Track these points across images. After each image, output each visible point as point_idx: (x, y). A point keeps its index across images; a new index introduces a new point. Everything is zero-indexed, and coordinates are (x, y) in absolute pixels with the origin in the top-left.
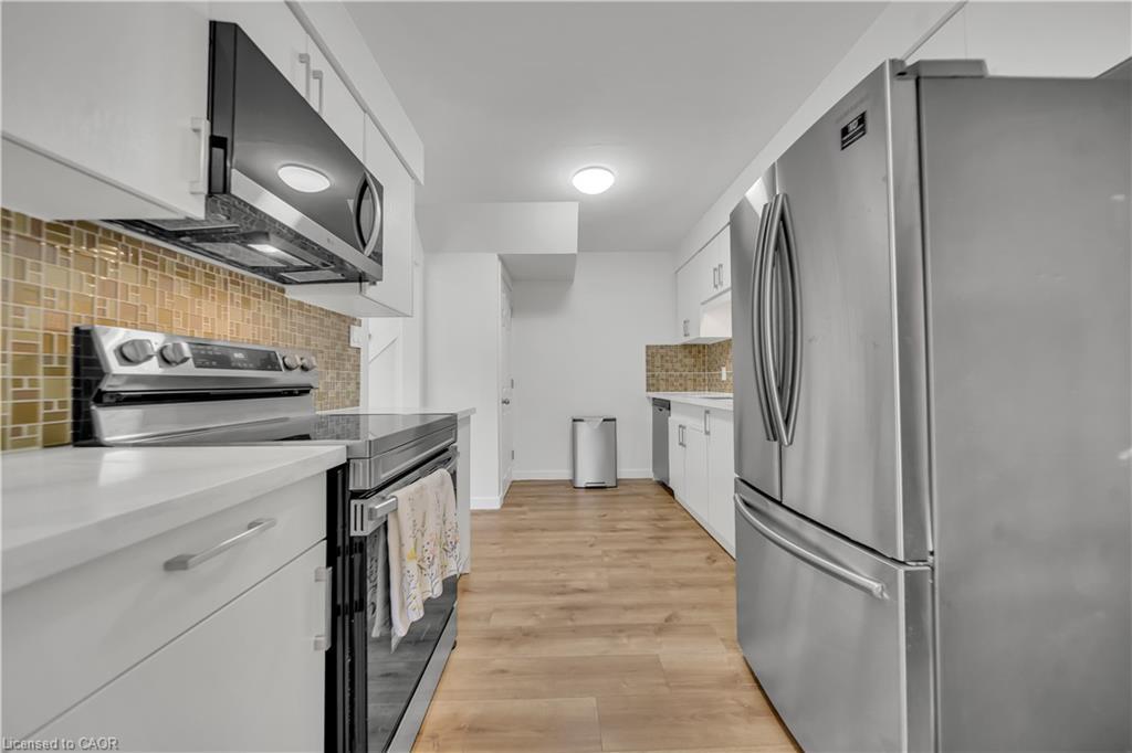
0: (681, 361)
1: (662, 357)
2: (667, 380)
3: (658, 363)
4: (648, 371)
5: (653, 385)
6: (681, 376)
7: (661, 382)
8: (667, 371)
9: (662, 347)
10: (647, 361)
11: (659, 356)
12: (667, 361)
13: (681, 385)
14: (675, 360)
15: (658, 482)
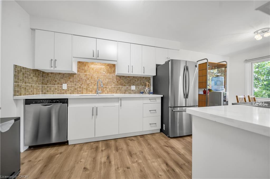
0: (32, 78)
1: (23, 74)
2: (25, 88)
3: (21, 78)
4: (15, 82)
5: (18, 91)
6: (32, 86)
7: (22, 90)
8: (26, 83)
9: (23, 68)
10: (15, 75)
11: (22, 73)
12: (26, 77)
13: (31, 91)
14: (29, 77)
15: (30, 147)
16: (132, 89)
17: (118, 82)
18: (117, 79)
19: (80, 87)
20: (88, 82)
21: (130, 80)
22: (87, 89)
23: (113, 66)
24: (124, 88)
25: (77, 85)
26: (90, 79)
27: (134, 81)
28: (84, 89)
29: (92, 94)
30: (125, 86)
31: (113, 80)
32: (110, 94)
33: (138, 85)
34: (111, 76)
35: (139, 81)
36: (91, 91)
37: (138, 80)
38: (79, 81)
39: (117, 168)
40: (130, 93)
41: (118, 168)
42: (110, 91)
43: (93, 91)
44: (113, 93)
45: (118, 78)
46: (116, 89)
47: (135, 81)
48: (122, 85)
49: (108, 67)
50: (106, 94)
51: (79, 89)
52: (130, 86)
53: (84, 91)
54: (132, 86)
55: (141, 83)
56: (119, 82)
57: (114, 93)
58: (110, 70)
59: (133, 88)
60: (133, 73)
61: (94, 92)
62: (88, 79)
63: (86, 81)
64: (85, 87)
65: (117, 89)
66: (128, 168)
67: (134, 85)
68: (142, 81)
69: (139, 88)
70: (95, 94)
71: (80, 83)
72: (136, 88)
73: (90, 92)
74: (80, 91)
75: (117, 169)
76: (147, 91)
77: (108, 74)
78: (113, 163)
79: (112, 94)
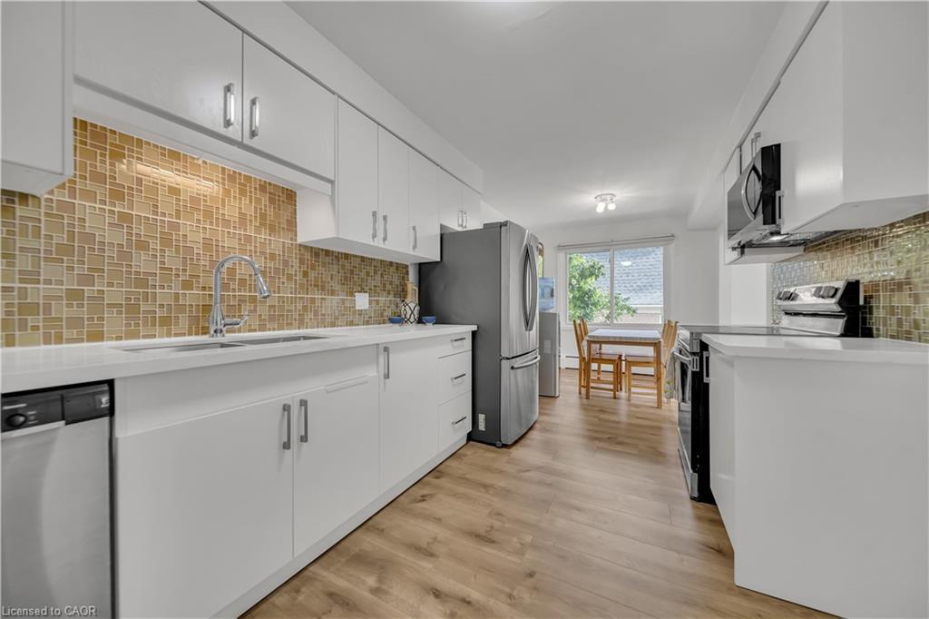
16: (357, 308)
17: (305, 274)
18: (302, 261)
19: (74, 295)
20: (141, 262)
21: (352, 272)
22: (132, 309)
23: (283, 198)
24: (332, 302)
25: (48, 282)
26: (156, 245)
27: (363, 274)
28: (110, 305)
29: (169, 335)
30: (333, 293)
31: (286, 263)
32: (274, 329)
33: (375, 292)
34: (277, 243)
35: (378, 277)
36: (165, 322)
37: (375, 273)
38: (66, 250)
39: (510, 599)
40: (351, 324)
41: (510, 596)
42: (272, 319)
43: (177, 324)
44: (287, 324)
45: (307, 256)
46: (300, 306)
47: (368, 274)
48: (323, 289)
49: (265, 199)
50: (255, 330)
51: (63, 311)
52: (352, 294)
53: (112, 320)
54: (356, 294)
55: (384, 285)
56: (312, 275)
57: (291, 324)
58: (270, 212)
59: (362, 301)
60: (388, 246)
61: (184, 322)
62: (142, 246)
63: (125, 255)
64: (116, 294)
65: (305, 308)
66: (531, 575)
67: (362, 291)
68: (386, 277)
69: (377, 302)
70: (190, 334)
71: (71, 268)
72: (370, 302)
73: (154, 324)
74: (75, 322)
75: (513, 601)
76: (412, 312)
77: (264, 236)
78: (475, 595)
79: (283, 329)
